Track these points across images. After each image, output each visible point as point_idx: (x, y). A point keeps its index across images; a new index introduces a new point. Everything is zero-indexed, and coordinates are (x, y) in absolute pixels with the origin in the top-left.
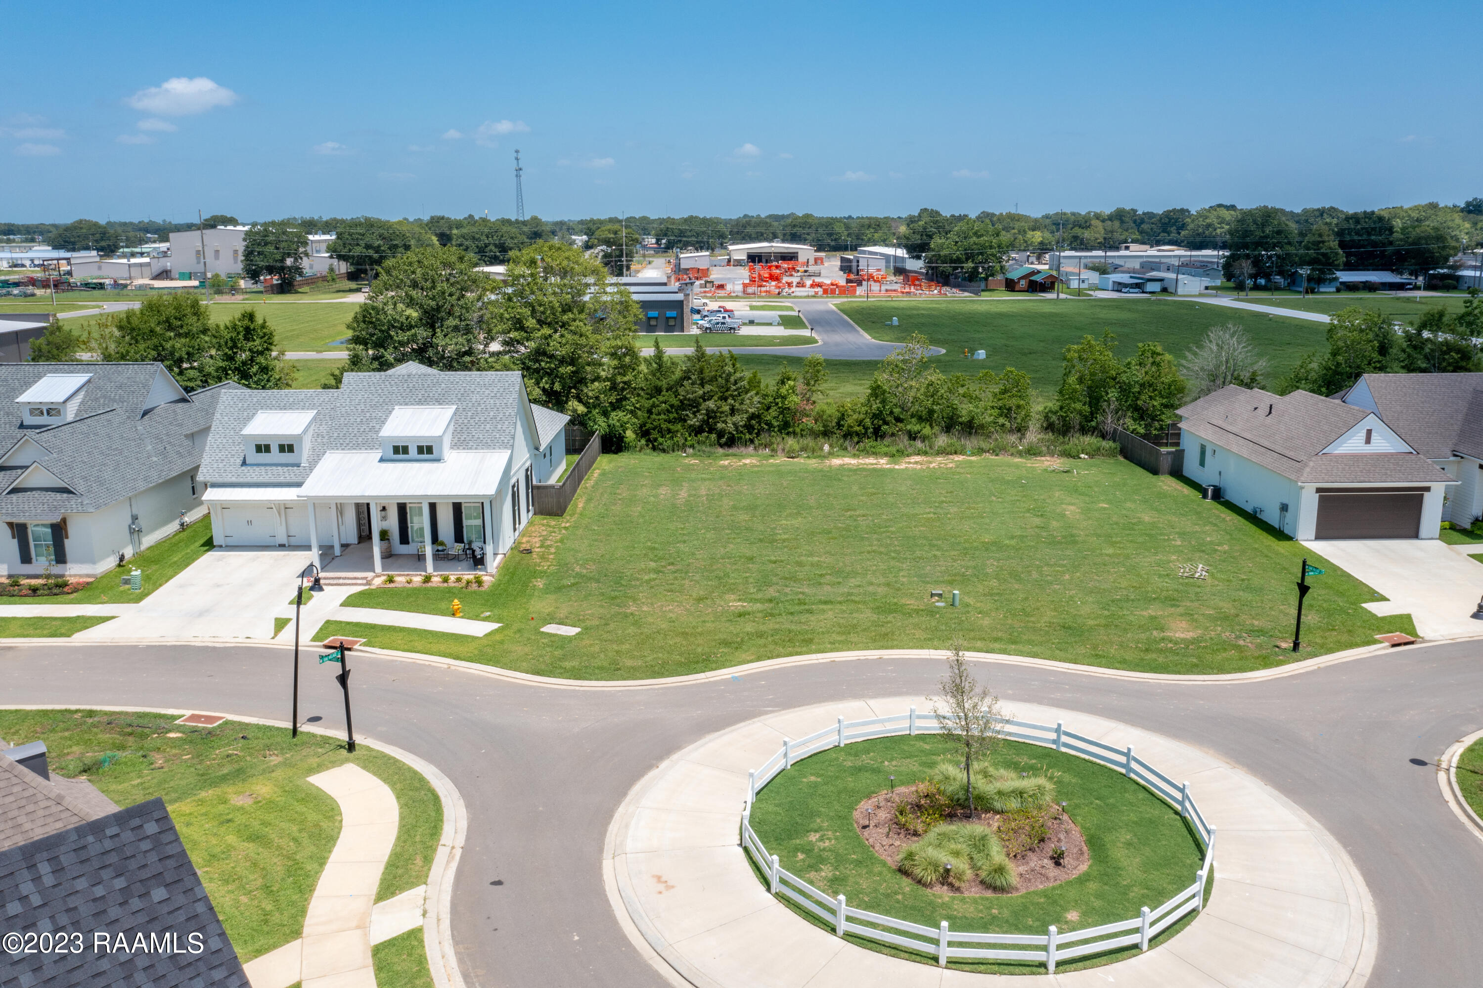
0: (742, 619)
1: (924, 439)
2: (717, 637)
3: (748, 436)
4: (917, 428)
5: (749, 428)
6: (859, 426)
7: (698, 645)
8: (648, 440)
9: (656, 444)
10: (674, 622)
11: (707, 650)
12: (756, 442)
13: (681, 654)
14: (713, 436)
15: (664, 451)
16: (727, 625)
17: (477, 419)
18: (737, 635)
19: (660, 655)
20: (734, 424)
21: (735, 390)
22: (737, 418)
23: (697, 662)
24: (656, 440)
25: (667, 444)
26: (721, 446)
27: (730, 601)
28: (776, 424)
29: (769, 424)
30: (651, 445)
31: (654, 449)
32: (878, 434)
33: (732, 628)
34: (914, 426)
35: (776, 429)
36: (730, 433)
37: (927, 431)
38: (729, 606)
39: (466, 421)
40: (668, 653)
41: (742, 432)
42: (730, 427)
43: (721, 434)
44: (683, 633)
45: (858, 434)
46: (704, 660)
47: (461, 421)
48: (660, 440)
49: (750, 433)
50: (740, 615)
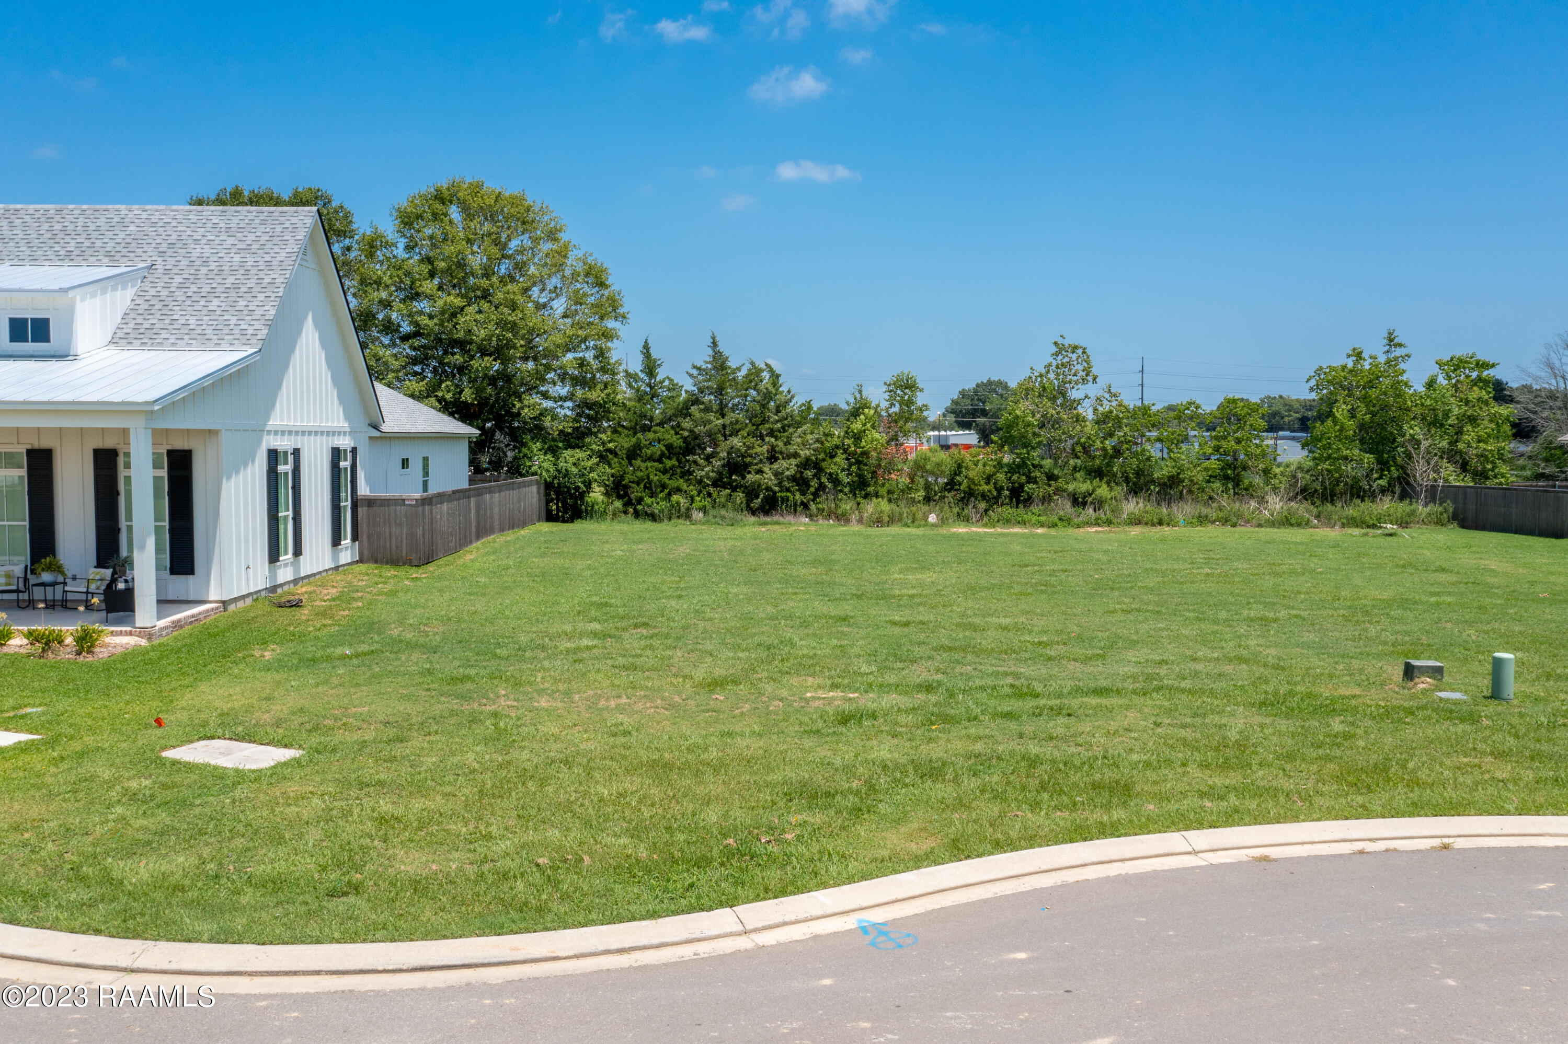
0: (853, 730)
1: (1099, 504)
2: (777, 777)
3: (798, 496)
4: (1085, 487)
5: (801, 482)
6: (987, 483)
7: (707, 801)
8: (628, 503)
9: (640, 507)
10: (626, 733)
11: (739, 815)
12: (813, 506)
13: (636, 832)
14: (740, 497)
15: (653, 517)
16: (808, 743)
17: (194, 288)
18: (848, 770)
19: (554, 834)
20: (776, 474)
21: (777, 421)
22: (781, 465)
23: (702, 863)
24: (640, 500)
25: (657, 505)
26: (753, 512)
27: (807, 689)
28: (846, 480)
29: (836, 481)
30: (631, 510)
31: (637, 514)
32: (1018, 496)
33: (823, 752)
34: (1082, 486)
35: (846, 490)
36: (768, 489)
37: (1103, 491)
38: (807, 701)
39: (165, 293)
40: (587, 824)
41: (788, 490)
42: (768, 478)
43: (752, 493)
44: (653, 764)
45: (984, 496)
46: (729, 854)
47: (153, 292)
48: (648, 500)
49: (803, 493)
50: (845, 719)
